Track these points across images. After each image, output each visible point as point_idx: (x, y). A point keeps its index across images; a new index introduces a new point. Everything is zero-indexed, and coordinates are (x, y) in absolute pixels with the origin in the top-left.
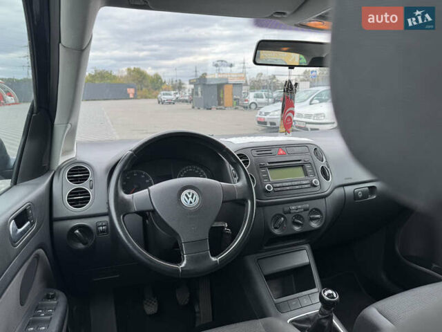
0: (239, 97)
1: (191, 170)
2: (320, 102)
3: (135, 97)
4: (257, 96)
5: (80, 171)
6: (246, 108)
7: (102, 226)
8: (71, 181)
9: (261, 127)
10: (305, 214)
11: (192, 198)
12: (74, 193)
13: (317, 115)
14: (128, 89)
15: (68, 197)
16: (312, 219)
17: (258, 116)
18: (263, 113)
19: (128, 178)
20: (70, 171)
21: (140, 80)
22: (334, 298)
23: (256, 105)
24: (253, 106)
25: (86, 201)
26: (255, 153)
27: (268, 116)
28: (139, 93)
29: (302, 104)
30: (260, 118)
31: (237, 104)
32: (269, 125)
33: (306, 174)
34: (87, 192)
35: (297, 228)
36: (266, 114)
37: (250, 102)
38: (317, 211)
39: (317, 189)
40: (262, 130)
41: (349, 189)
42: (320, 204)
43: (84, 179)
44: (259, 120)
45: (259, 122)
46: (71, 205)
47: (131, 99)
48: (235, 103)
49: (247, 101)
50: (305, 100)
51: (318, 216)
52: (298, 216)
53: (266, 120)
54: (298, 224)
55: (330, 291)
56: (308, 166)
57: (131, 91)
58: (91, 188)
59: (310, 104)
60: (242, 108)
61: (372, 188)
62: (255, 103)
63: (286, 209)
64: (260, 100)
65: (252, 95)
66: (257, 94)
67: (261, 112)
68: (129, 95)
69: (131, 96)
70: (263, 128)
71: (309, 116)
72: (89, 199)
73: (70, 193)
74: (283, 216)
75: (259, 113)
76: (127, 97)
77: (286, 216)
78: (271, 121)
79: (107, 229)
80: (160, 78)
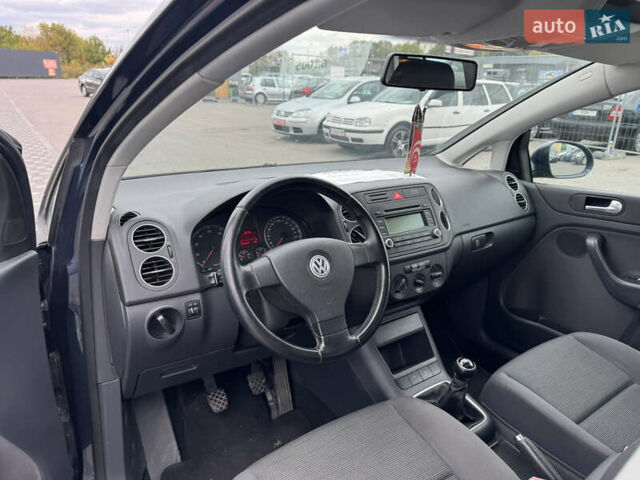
0: (237, 83)
1: (279, 221)
2: (362, 100)
3: (59, 75)
4: (265, 84)
5: (149, 232)
6: (249, 100)
7: (193, 307)
8: (140, 248)
9: (279, 135)
10: (427, 272)
11: (323, 265)
12: (148, 265)
13: (361, 119)
14: (45, 61)
15: (142, 271)
16: (433, 278)
17: (274, 116)
18: (283, 113)
19: (201, 236)
20: (136, 234)
21: (65, 44)
22: (470, 367)
23: (265, 97)
24: (261, 99)
25: (167, 275)
26: (368, 198)
27: (290, 118)
28: (65, 68)
29: (337, 102)
30: (278, 121)
31: (236, 94)
32: (292, 132)
33: (426, 224)
34: (166, 262)
35: (419, 290)
36: (288, 114)
37: (256, 92)
38: (438, 267)
39: (438, 240)
40: (283, 139)
41: (467, 238)
42: (441, 259)
43: (159, 244)
44: (275, 122)
45: (278, 127)
46: (148, 281)
47: (52, 77)
48: (231, 92)
49: (251, 90)
50: (341, 97)
51: (440, 273)
52: (420, 275)
53: (287, 124)
54: (419, 285)
55: (465, 361)
56: (427, 213)
57: (50, 65)
58: (172, 257)
59: (349, 103)
60: (243, 100)
61: (489, 235)
62: (262, 94)
63: (408, 267)
64: (270, 89)
65: (257, 81)
66: (265, 80)
67: (279, 112)
68: (47, 70)
69: (52, 73)
70: (283, 136)
71: (348, 121)
72: (171, 271)
73: (144, 266)
74: (403, 277)
75: (275, 112)
76: (44, 75)
77: (407, 276)
78: (296, 126)
79: (200, 310)
80: (100, 44)
